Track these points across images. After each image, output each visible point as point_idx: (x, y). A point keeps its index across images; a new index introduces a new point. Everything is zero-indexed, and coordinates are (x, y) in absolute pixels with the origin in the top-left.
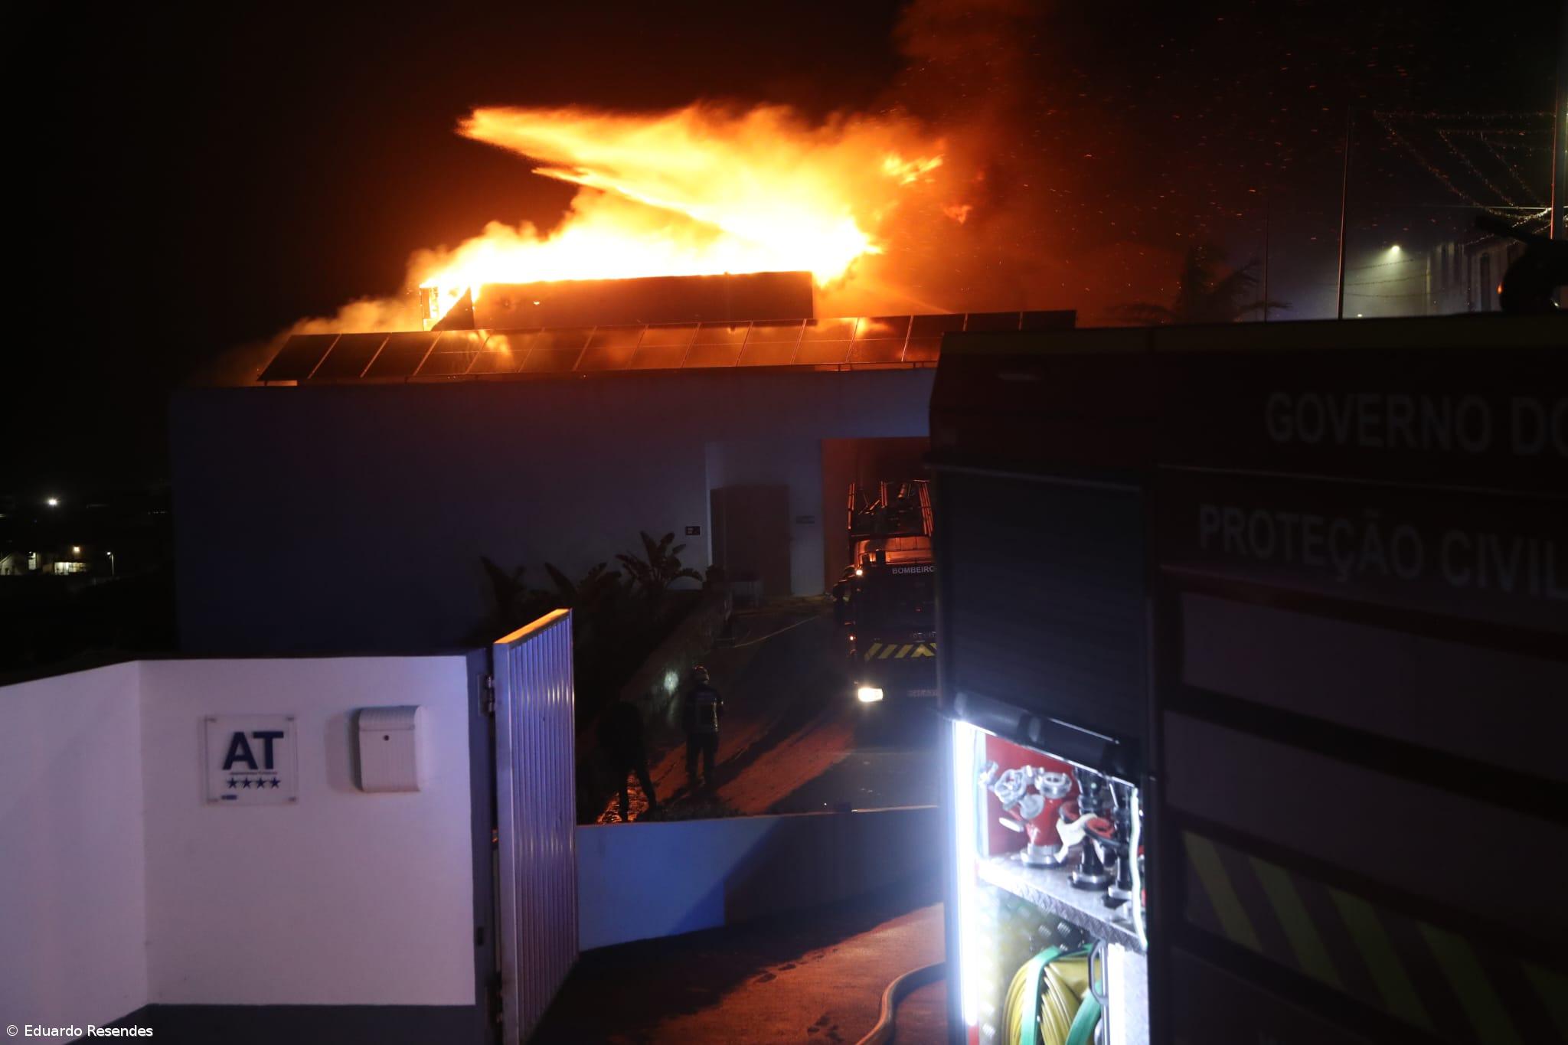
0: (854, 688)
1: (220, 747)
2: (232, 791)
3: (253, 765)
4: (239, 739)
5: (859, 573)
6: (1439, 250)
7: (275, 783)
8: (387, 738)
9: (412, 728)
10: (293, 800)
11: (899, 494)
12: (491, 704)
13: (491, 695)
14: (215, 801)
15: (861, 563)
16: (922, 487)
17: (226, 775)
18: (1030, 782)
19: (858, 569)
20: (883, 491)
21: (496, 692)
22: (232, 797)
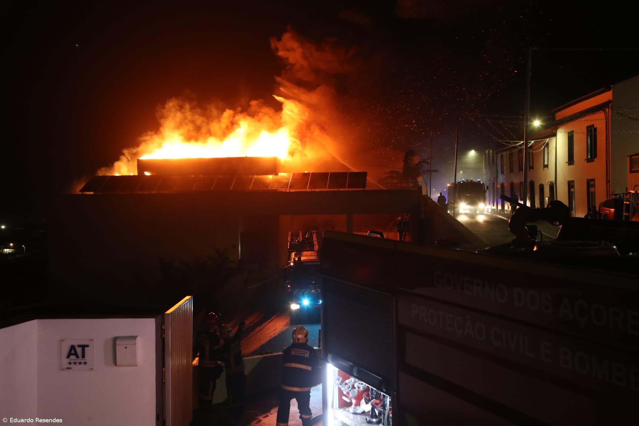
0: (289, 305)
1: (65, 350)
2: (70, 366)
3: (77, 357)
4: (73, 347)
5: (292, 264)
6: (487, 152)
7: (85, 363)
8: (126, 348)
9: (135, 344)
10: (92, 369)
11: (306, 236)
12: (163, 335)
13: (163, 332)
14: (64, 369)
15: (293, 261)
16: (314, 233)
17: (68, 360)
18: (353, 384)
19: (292, 263)
20: (301, 234)
21: (165, 330)
22: (70, 368)
